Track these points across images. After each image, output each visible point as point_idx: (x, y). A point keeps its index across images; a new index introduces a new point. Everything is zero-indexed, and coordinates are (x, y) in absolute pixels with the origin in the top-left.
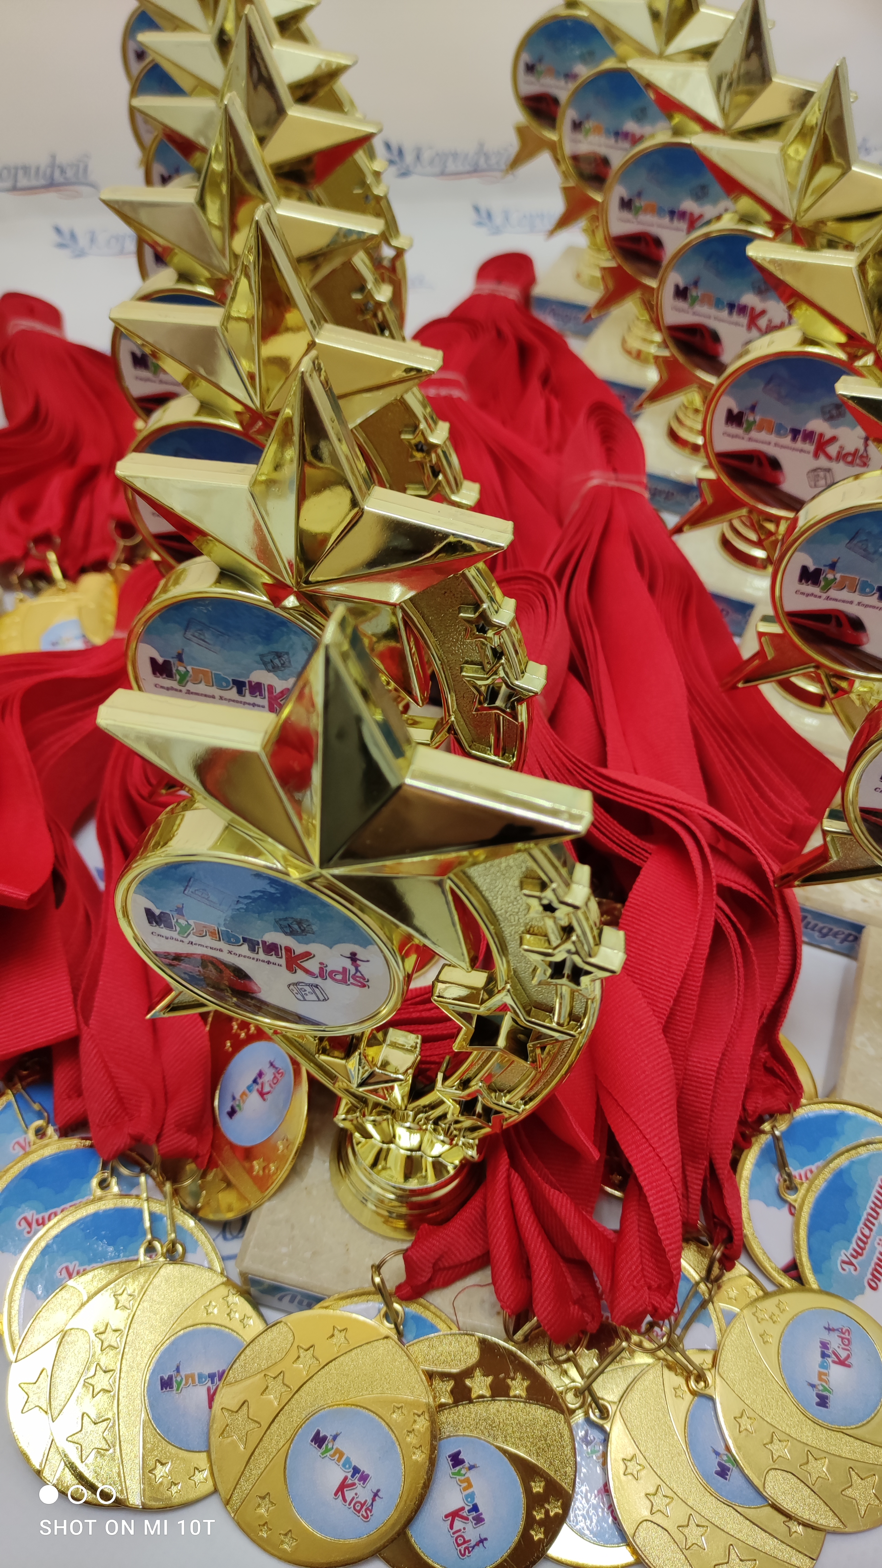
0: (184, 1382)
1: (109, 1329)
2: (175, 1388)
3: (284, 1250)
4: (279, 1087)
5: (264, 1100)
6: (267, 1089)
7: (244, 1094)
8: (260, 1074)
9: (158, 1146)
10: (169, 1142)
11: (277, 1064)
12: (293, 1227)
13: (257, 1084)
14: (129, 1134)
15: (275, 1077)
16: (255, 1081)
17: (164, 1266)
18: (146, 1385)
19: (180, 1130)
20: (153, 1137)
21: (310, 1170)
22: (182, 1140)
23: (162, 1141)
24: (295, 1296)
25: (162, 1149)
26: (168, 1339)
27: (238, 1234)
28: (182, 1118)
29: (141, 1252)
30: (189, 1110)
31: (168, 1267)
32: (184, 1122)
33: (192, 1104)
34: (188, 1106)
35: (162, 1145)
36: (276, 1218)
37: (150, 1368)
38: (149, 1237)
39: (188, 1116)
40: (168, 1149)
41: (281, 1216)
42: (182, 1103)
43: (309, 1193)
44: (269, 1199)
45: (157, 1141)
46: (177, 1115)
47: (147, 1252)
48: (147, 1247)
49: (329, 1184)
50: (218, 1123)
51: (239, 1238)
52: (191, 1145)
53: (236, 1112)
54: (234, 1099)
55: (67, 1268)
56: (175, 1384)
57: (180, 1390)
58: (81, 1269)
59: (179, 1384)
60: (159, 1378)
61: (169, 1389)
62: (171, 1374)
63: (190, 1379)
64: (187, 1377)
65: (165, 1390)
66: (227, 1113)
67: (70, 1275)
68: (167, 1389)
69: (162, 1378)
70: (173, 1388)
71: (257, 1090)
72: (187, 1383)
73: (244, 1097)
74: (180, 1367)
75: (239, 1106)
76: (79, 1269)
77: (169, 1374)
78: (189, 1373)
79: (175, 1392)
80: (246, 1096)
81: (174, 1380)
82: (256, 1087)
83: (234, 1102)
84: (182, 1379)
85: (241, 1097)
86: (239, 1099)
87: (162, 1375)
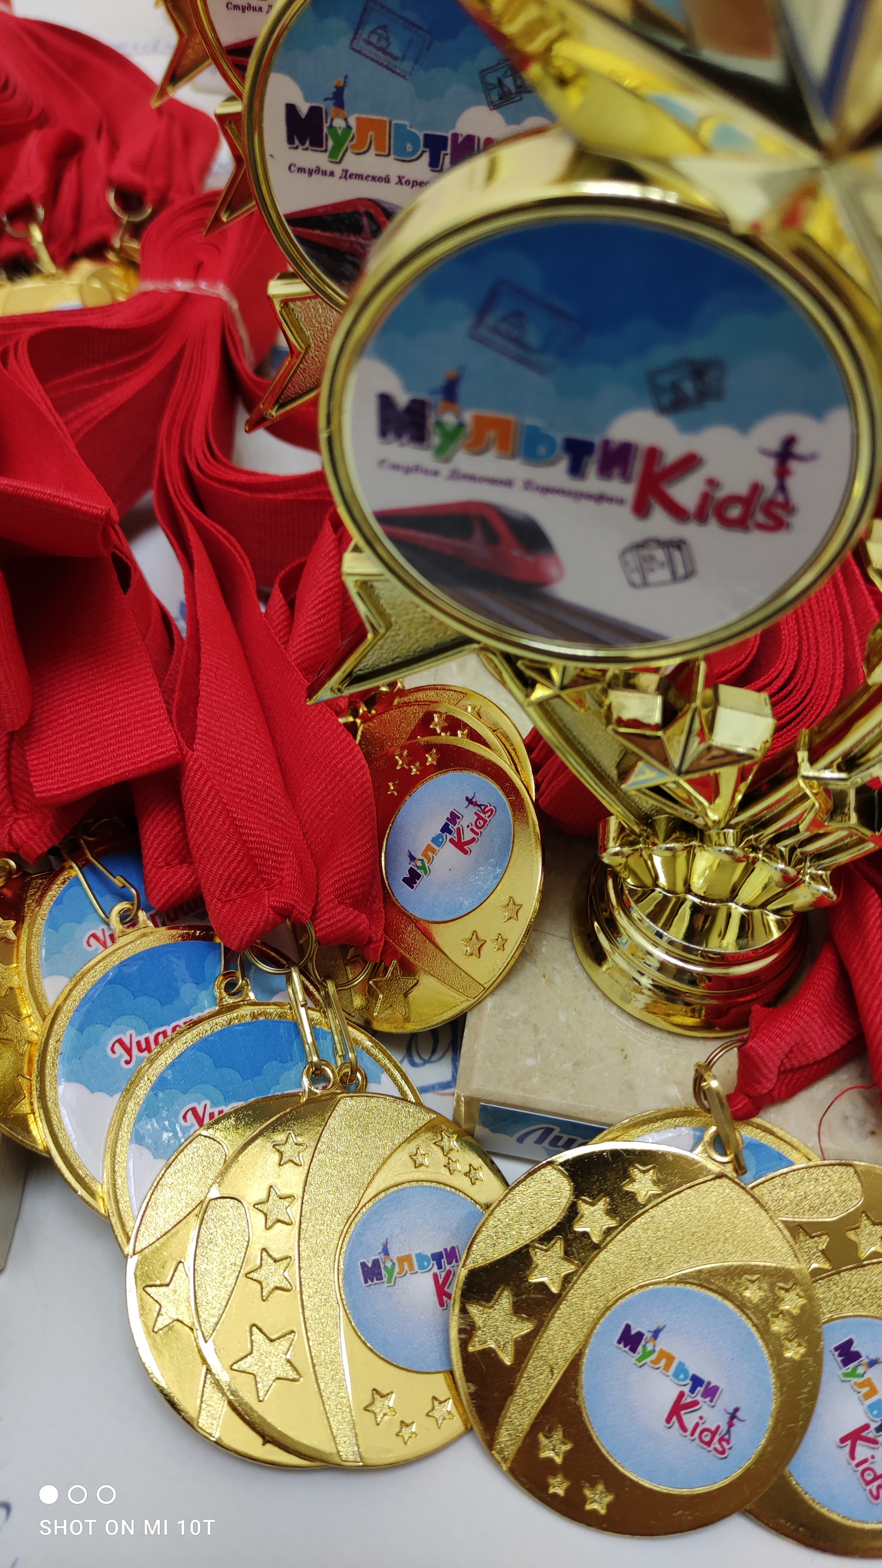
0: (397, 1269)
1: (273, 1197)
2: (385, 1279)
5: (465, 852)
6: (468, 835)
7: (429, 848)
8: (454, 817)
9: (315, 927)
10: (329, 920)
11: (479, 800)
12: (536, 1028)
13: (450, 832)
14: (272, 907)
16: (445, 829)
17: (342, 1101)
18: (341, 1277)
19: (342, 903)
20: (307, 911)
21: (544, 950)
22: (347, 916)
23: (318, 918)
24: (549, 1131)
25: (320, 930)
26: (364, 1206)
27: (431, 1057)
28: (344, 885)
29: (306, 1082)
30: (353, 874)
31: (349, 1102)
32: (347, 891)
33: (357, 864)
34: (352, 867)
35: (319, 924)
36: (508, 1018)
37: (343, 1250)
38: (315, 1059)
39: (353, 881)
40: (329, 930)
41: (515, 1014)
42: (342, 864)
43: (550, 982)
44: (492, 993)
45: (313, 919)
46: (336, 882)
47: (313, 1081)
48: (313, 1073)
49: (577, 967)
50: (390, 897)
51: (435, 1061)
52: (360, 924)
53: (419, 876)
54: (412, 858)
55: (194, 1111)
56: (383, 1272)
57: (393, 1281)
58: (216, 1111)
59: (390, 1272)
60: (359, 1264)
61: (375, 1281)
62: (376, 1257)
63: (406, 1264)
64: (401, 1260)
65: (370, 1282)
66: (405, 880)
67: (200, 1122)
68: (372, 1281)
69: (363, 1265)
70: (382, 1279)
71: (452, 841)
72: (402, 1269)
73: (430, 854)
74: (389, 1246)
75: (423, 867)
76: (212, 1111)
77: (374, 1258)
78: (403, 1254)
79: (386, 1285)
80: (434, 851)
81: (382, 1266)
82: (449, 837)
83: (412, 863)
84: (394, 1264)
85: (425, 854)
86: (422, 858)
87: (362, 1260)
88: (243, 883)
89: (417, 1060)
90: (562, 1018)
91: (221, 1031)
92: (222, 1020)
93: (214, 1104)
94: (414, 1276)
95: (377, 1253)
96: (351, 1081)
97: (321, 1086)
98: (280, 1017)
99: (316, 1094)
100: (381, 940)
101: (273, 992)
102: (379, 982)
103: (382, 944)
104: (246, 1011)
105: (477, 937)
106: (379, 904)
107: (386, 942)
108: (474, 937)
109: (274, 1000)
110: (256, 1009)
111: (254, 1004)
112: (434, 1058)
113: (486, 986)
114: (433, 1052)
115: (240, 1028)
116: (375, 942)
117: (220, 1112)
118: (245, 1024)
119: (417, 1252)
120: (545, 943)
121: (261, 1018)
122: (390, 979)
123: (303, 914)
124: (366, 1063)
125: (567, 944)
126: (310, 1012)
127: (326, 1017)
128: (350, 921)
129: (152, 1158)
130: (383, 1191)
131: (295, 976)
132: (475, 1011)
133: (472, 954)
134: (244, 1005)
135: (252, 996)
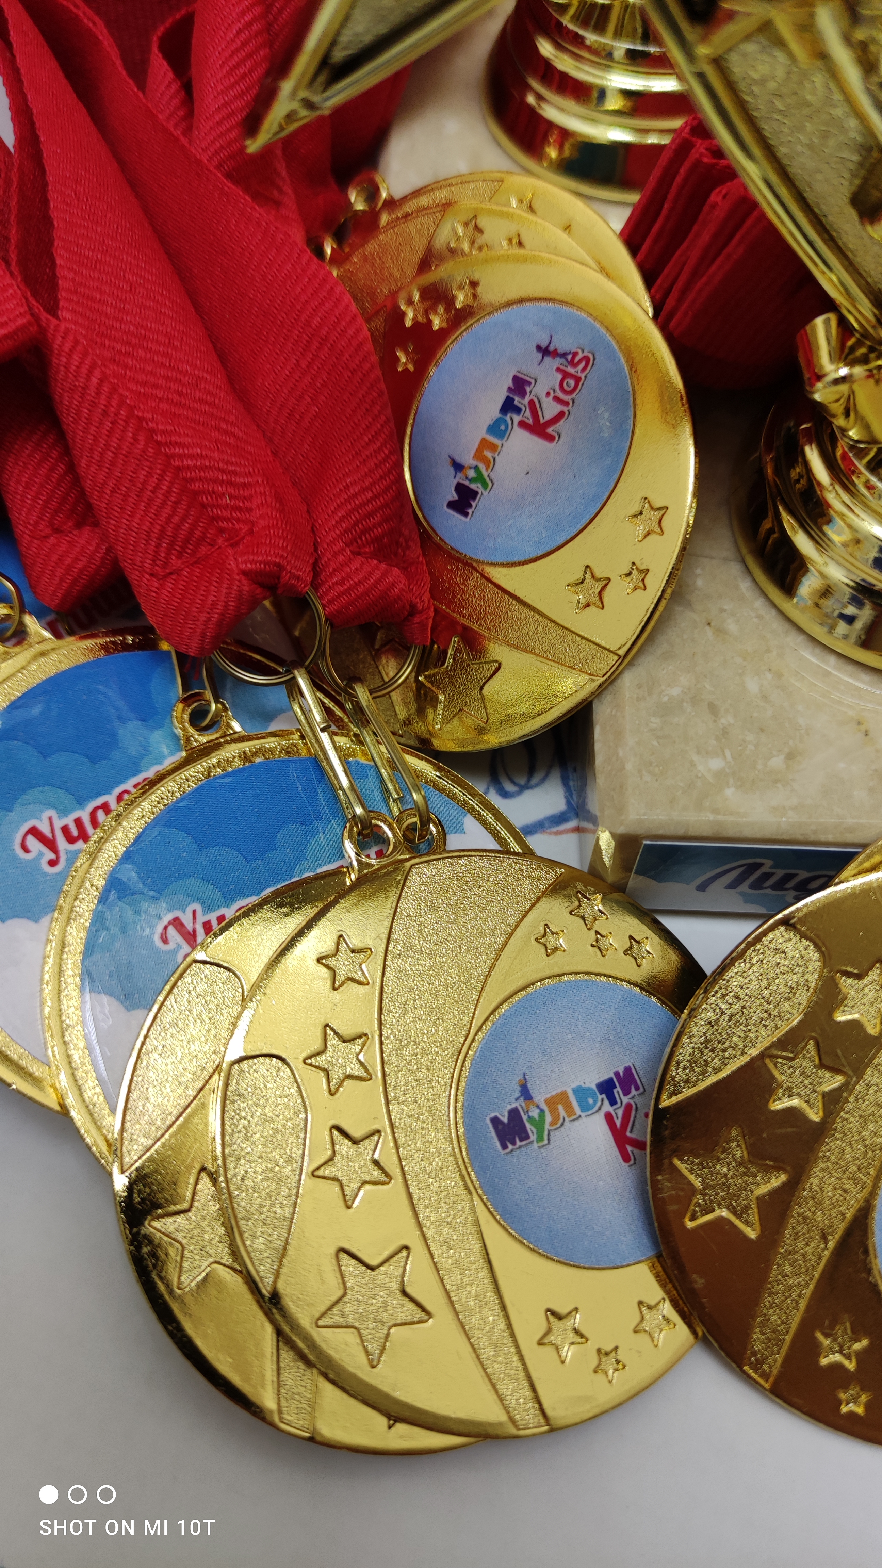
0: (548, 1118)
1: (333, 1041)
2: (533, 1137)
3: (716, 764)
4: (583, 397)
5: (550, 438)
6: (550, 409)
7: (484, 444)
8: (520, 385)
9: (321, 598)
10: (342, 582)
11: (562, 343)
12: (713, 709)
13: (518, 410)
14: (244, 573)
15: (566, 375)
16: (508, 406)
17: (414, 871)
18: (463, 1146)
19: (359, 554)
20: (304, 572)
21: (700, 582)
22: (370, 574)
23: (323, 583)
24: (754, 867)
25: (331, 602)
26: (480, 1029)
27: (529, 780)
28: (356, 523)
29: (349, 848)
30: (369, 501)
31: (425, 869)
32: (363, 532)
33: (372, 484)
34: (364, 490)
35: (326, 593)
36: (666, 699)
37: (459, 1105)
38: (359, 810)
39: (370, 515)
40: (344, 600)
41: (675, 691)
42: (347, 487)
43: (720, 631)
44: (631, 664)
45: (315, 585)
46: (342, 519)
47: (361, 846)
48: (359, 834)
49: (759, 603)
50: (429, 537)
51: (537, 785)
52: (393, 585)
53: (474, 494)
54: (458, 467)
55: (177, 923)
56: (528, 1126)
57: (546, 1137)
58: (213, 917)
59: (539, 1124)
60: (488, 1122)
61: (518, 1143)
62: (514, 1106)
63: (560, 1107)
64: (552, 1102)
65: (510, 1147)
66: (451, 505)
67: (191, 938)
68: (514, 1143)
69: (495, 1121)
70: (528, 1137)
71: (523, 424)
72: (556, 1117)
73: (488, 454)
74: (529, 1085)
75: (480, 478)
76: (206, 918)
77: (509, 1107)
78: (554, 1093)
79: (535, 1145)
80: (493, 448)
81: (525, 1118)
82: (517, 419)
83: (459, 475)
84: (542, 1111)
85: (479, 455)
86: (474, 463)
87: (493, 1115)
88: (187, 541)
89: (509, 787)
90: (753, 686)
91: (197, 789)
92: (195, 771)
93: (208, 908)
94: (576, 1123)
95: (512, 1099)
96: (422, 837)
97: (372, 852)
98: (288, 753)
99: (369, 865)
100: (429, 608)
101: (269, 716)
102: (434, 675)
103: (432, 614)
104: (232, 751)
105: (593, 576)
106: (415, 552)
107: (437, 611)
108: (588, 576)
109: (273, 727)
110: (247, 746)
111: (242, 739)
112: (535, 780)
113: (622, 652)
114: (531, 771)
115: (228, 780)
116: (421, 612)
117: (221, 919)
118: (234, 773)
119: (574, 1085)
120: (699, 571)
121: (258, 760)
122: (453, 669)
123: (298, 578)
124: (439, 805)
125: (735, 569)
126: (336, 738)
127: (361, 743)
128: (378, 582)
129: (123, 1009)
130: (505, 1001)
131: (303, 683)
132: (607, 698)
133: (588, 605)
134: (227, 742)
135: (236, 726)
